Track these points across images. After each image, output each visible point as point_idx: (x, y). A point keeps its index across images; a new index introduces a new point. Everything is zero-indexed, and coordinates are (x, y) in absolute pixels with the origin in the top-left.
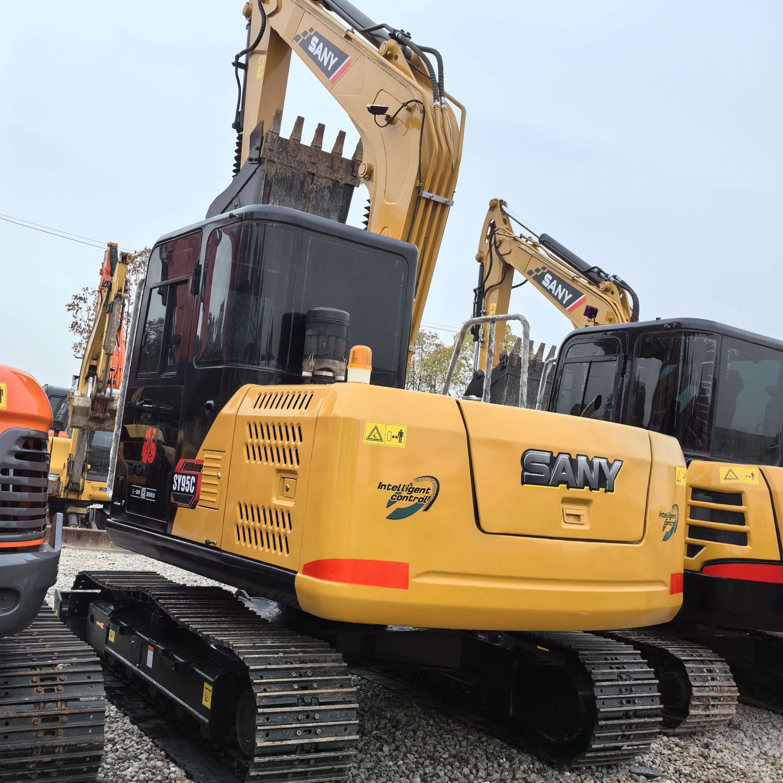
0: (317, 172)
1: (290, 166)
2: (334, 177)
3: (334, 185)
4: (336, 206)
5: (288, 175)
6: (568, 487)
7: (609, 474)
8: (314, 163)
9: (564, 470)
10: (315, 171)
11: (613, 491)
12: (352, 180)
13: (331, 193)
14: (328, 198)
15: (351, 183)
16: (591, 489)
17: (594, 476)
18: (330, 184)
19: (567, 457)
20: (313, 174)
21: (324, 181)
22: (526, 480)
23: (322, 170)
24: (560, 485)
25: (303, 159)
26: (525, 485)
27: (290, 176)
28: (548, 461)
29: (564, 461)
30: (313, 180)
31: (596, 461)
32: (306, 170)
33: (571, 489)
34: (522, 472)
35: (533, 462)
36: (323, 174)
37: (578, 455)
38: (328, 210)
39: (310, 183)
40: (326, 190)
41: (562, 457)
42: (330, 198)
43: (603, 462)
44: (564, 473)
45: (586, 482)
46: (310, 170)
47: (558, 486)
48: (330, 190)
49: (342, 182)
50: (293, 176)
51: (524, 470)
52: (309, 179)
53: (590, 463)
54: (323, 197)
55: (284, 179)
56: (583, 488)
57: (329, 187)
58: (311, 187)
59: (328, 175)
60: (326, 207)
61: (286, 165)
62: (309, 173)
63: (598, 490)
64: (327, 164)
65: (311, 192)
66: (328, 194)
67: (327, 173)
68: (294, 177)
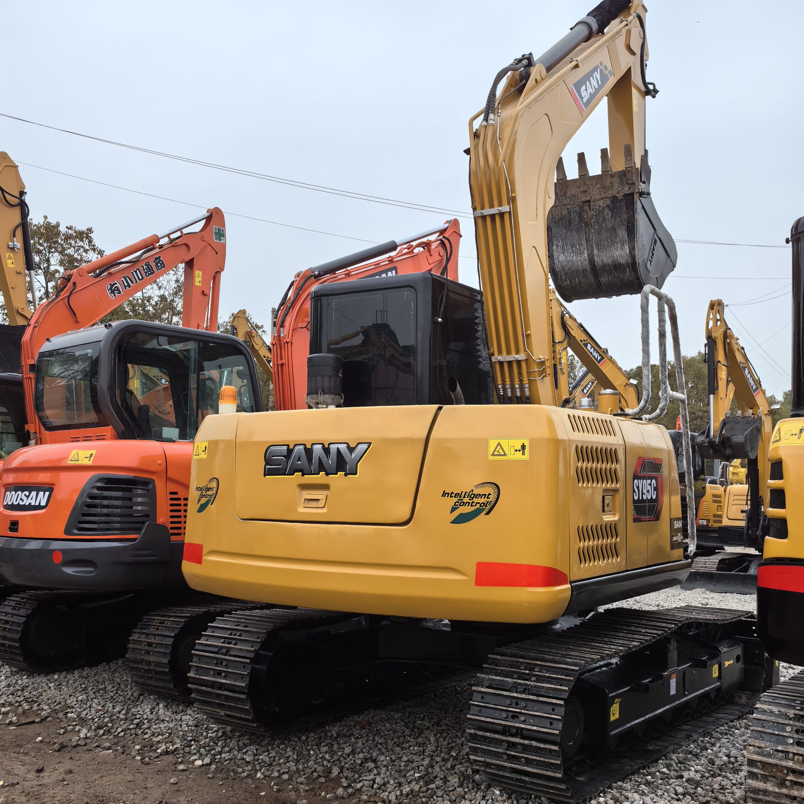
0: (591, 198)
1: (563, 205)
2: (610, 194)
3: (612, 202)
4: (621, 221)
5: (564, 213)
6: (303, 475)
7: (349, 457)
8: (585, 192)
9: (299, 459)
10: (588, 198)
11: (356, 474)
12: (630, 188)
13: (612, 210)
14: (610, 216)
15: (630, 192)
16: (327, 474)
17: (331, 461)
18: (608, 202)
19: (302, 447)
20: (589, 201)
21: (601, 203)
22: (268, 473)
23: (595, 193)
24: (296, 473)
25: (573, 193)
26: (267, 477)
27: (567, 213)
28: (285, 454)
29: (299, 452)
30: (590, 206)
31: (333, 447)
32: (580, 200)
33: (305, 476)
34: (265, 466)
35: (273, 456)
36: (597, 197)
37: (313, 444)
38: (613, 228)
39: (588, 211)
40: (606, 210)
41: (297, 448)
42: (612, 216)
43: (343, 447)
44: (299, 462)
45: (321, 467)
46: (583, 199)
47: (293, 474)
48: (610, 208)
49: (620, 196)
50: (569, 213)
51: (267, 463)
52: (586, 208)
53: (327, 450)
54: (604, 219)
55: (561, 218)
56: (319, 474)
57: (608, 206)
58: (590, 214)
59: (603, 196)
60: (610, 225)
61: (559, 206)
62: (585, 202)
63: (337, 474)
64: (598, 186)
65: (591, 219)
66: (609, 212)
67: (601, 194)
68: (571, 211)
